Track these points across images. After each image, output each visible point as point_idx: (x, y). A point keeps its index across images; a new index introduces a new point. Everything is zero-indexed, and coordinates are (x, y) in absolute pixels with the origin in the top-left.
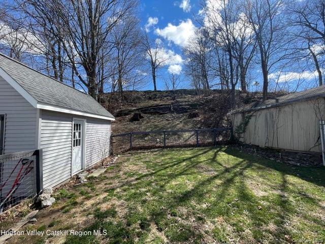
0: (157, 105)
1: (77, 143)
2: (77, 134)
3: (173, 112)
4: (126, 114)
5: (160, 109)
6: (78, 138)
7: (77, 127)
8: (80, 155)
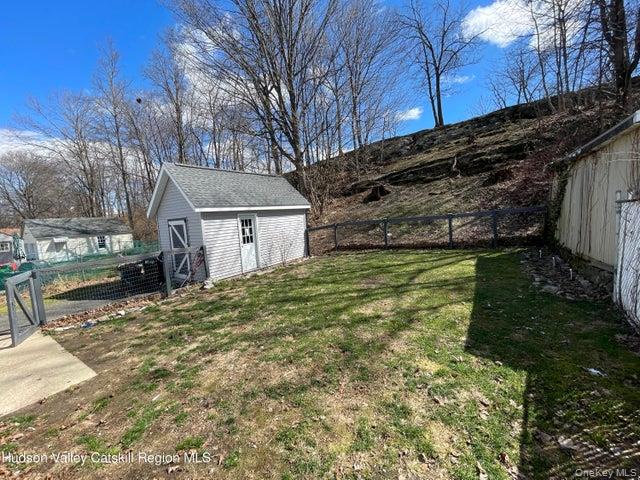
0: (423, 164)
1: (247, 240)
2: (247, 231)
3: (453, 175)
4: (362, 190)
5: (427, 171)
6: (248, 235)
7: (246, 223)
8: (254, 252)
